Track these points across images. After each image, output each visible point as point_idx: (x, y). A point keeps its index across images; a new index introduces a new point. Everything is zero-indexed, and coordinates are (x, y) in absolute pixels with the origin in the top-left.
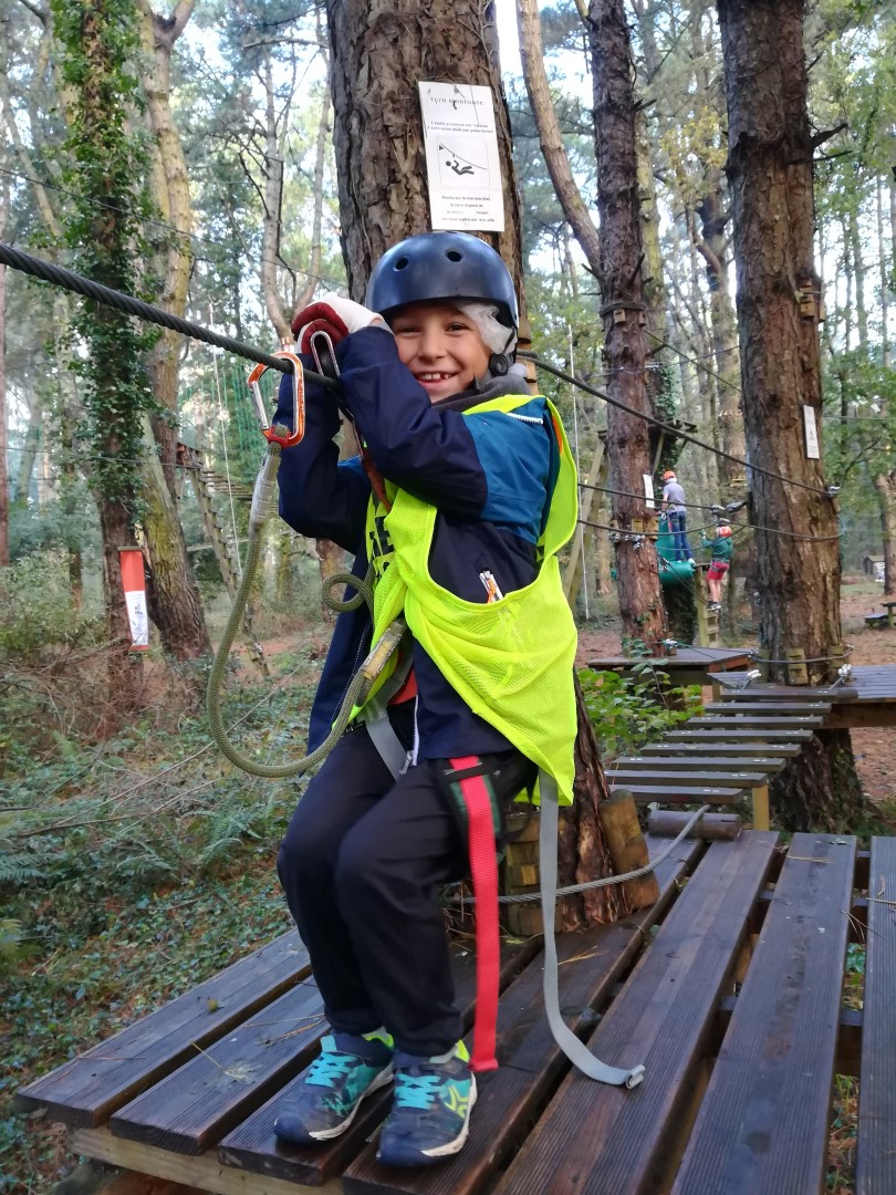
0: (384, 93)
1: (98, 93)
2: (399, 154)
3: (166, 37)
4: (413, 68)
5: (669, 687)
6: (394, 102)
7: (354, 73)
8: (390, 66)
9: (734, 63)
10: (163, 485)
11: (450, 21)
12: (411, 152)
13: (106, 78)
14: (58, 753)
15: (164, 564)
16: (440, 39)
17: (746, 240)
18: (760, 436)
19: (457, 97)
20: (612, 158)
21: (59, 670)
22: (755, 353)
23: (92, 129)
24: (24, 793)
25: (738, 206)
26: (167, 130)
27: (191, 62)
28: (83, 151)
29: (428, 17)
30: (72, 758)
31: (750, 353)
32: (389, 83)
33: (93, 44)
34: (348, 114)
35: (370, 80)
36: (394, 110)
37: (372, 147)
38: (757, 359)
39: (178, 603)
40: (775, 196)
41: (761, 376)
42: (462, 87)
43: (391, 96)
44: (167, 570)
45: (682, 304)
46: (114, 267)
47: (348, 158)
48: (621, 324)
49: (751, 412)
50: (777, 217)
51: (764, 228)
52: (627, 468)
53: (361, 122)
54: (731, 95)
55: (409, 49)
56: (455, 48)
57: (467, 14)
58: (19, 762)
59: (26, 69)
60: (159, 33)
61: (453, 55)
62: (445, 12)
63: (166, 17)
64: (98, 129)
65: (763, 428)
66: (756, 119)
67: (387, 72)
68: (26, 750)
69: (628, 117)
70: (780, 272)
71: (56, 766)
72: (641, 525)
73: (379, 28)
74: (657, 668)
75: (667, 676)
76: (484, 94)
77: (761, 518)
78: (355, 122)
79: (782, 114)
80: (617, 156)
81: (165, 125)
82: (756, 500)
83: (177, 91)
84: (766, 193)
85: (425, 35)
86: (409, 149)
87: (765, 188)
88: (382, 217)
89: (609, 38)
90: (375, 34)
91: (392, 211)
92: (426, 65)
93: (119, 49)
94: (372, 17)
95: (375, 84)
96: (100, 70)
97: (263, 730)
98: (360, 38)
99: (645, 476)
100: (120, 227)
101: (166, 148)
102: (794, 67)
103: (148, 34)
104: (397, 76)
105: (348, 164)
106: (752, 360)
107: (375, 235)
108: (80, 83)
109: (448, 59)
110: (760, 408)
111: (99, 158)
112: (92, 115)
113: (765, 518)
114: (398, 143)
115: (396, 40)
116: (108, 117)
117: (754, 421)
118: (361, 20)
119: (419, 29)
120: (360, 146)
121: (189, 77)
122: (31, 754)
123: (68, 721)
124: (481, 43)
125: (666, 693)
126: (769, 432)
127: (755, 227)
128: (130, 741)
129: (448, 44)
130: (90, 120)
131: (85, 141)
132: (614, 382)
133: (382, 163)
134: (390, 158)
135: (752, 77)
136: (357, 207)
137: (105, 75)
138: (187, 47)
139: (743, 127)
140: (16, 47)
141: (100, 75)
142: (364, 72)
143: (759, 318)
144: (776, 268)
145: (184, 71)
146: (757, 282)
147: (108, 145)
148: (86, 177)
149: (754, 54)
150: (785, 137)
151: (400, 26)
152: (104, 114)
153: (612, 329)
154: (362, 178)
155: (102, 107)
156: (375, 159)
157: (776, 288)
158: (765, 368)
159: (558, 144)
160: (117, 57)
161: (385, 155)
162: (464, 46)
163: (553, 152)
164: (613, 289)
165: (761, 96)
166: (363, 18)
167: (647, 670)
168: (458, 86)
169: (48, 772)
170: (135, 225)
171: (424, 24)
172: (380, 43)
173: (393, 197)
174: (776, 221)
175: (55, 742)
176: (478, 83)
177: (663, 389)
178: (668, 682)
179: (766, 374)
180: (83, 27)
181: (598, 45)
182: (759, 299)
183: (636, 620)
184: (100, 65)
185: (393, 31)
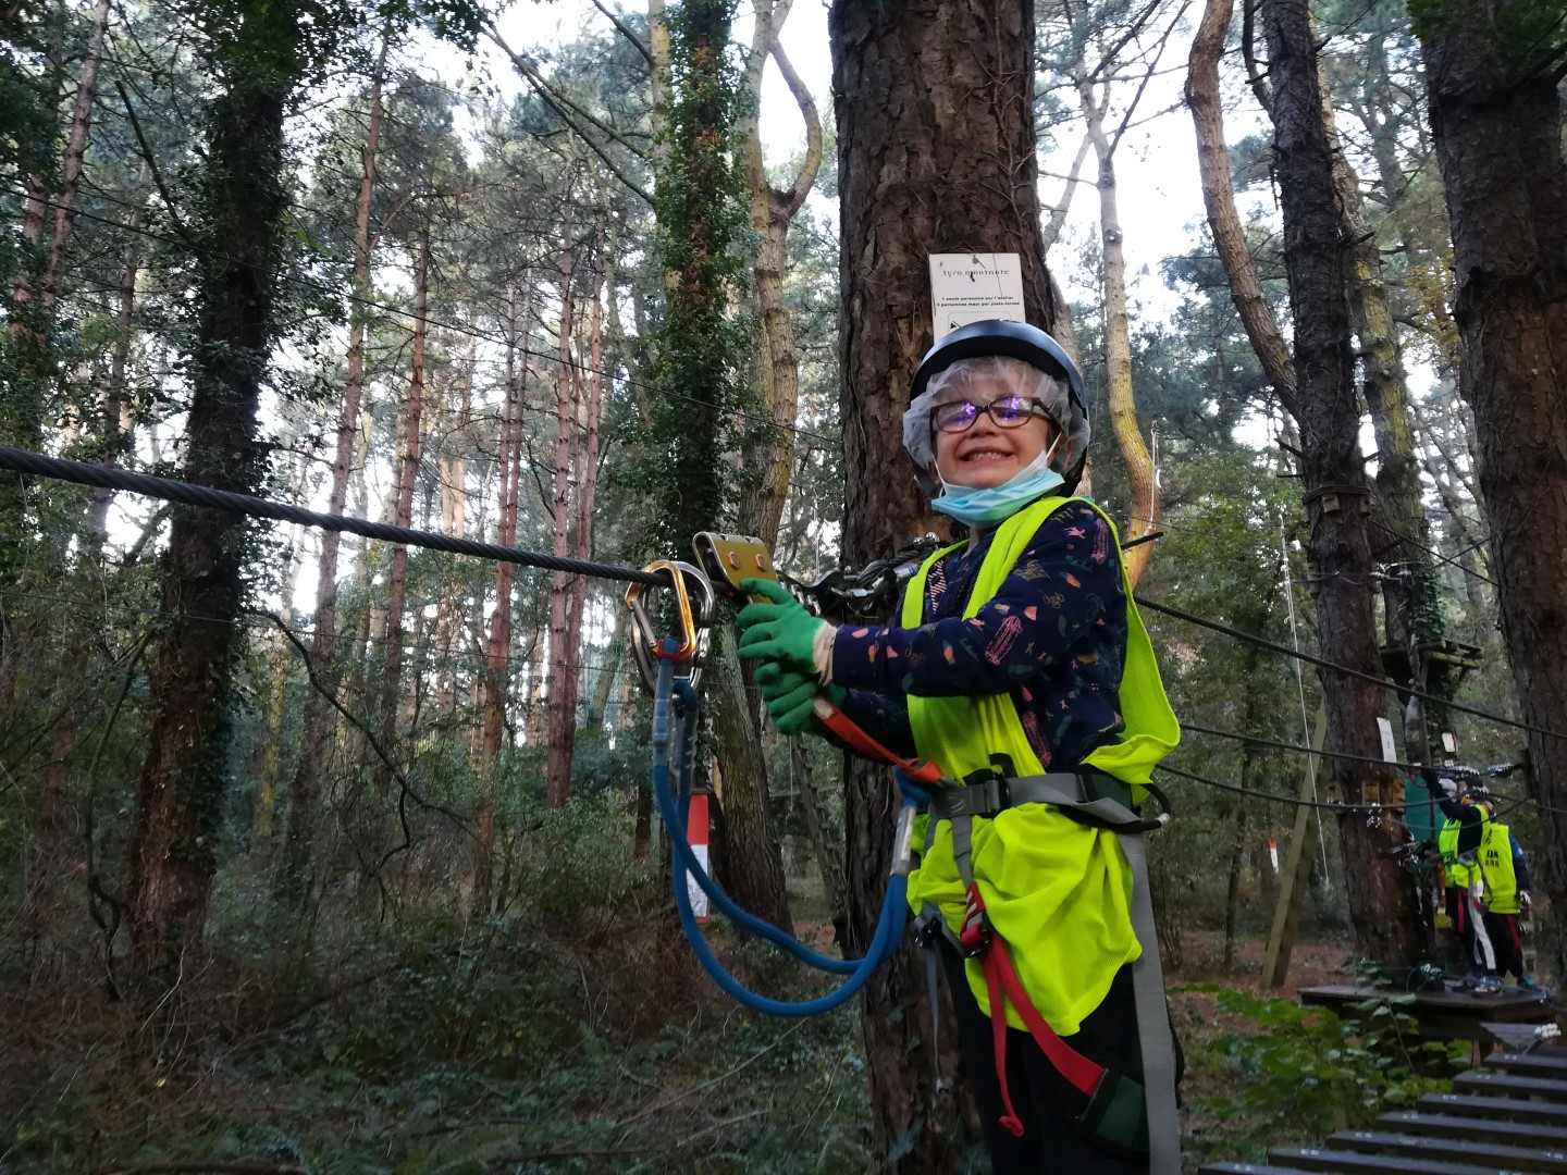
0: (889, 270)
1: (698, 277)
2: (903, 337)
3: (784, 212)
4: (924, 240)
5: (1418, 1040)
6: (899, 279)
7: (859, 252)
8: (898, 239)
9: (1457, 184)
10: (745, 714)
11: (971, 186)
12: (918, 332)
13: (708, 261)
14: (582, 1051)
15: (740, 812)
16: (958, 206)
17: (1490, 402)
18: (1531, 667)
19: (977, 268)
20: (1313, 307)
21: (598, 941)
22: (1514, 552)
23: (689, 315)
24: (532, 1101)
25: (1476, 359)
26: (777, 310)
27: (815, 235)
28: (679, 339)
29: (944, 183)
30: (597, 1060)
31: (1507, 551)
32: (896, 258)
33: (697, 227)
34: (851, 295)
35: (876, 256)
36: (899, 288)
37: (873, 328)
38: (1519, 561)
39: (753, 863)
40: (1529, 343)
41: (1528, 584)
42: (984, 258)
43: (897, 272)
44: (742, 821)
45: (1460, 484)
46: (701, 463)
47: (849, 344)
48: (1333, 513)
49: (1516, 634)
50: (1535, 371)
51: (1515, 386)
52: (1352, 708)
53: (863, 304)
54: (1457, 222)
55: (920, 221)
56: (977, 213)
57: (993, 176)
58: (535, 1059)
59: (639, 255)
60: (775, 208)
61: (974, 222)
62: (966, 177)
63: (785, 190)
64: (696, 315)
65: (1536, 657)
66: (1492, 250)
67: (894, 247)
68: (546, 1043)
69: (1334, 256)
70: (1545, 444)
71: (577, 1069)
72: (1376, 789)
73: (887, 202)
74: (1397, 1008)
75: (1414, 1022)
76: (1011, 262)
77: (1544, 788)
78: (857, 303)
79: (1534, 242)
80: (1319, 304)
81: (775, 305)
82: (1534, 762)
83: (799, 266)
84: (1516, 342)
85: (940, 202)
86: (915, 330)
87: (1514, 335)
88: (880, 408)
89: (1303, 166)
90: (884, 206)
91: (891, 400)
92: (940, 235)
93: (725, 230)
94: (881, 189)
95: (881, 261)
96: (703, 252)
97: (839, 1048)
98: (867, 213)
99: (1379, 720)
100: (712, 419)
101: (775, 329)
102: (1550, 181)
103: (761, 210)
104: (906, 249)
105: (849, 350)
106: (1511, 561)
107: (870, 428)
108: (680, 268)
109: (968, 227)
110: (1528, 629)
111: (694, 345)
112: (691, 300)
113: (1551, 789)
114: (902, 324)
115: (906, 212)
116: (708, 302)
117: (1521, 648)
118: (869, 193)
119: (933, 198)
120: (861, 330)
121: (813, 252)
122: (552, 1049)
123: (600, 1010)
124: (1010, 206)
125: (1414, 1049)
126: (1546, 664)
127: (1501, 386)
128: (673, 1044)
129: (968, 210)
130: (688, 307)
131: (681, 328)
132: (1325, 590)
133: (883, 348)
134: (893, 340)
135: (1484, 199)
136: (854, 398)
137: (707, 258)
138: (813, 219)
139: (1476, 260)
140: (630, 235)
141: (702, 258)
142: (869, 250)
143: (1516, 504)
144: (1539, 438)
145: (806, 246)
146: (1512, 457)
147: (705, 331)
148: (680, 366)
149: (1485, 171)
150: (1537, 268)
151: (912, 196)
152: (703, 298)
153: (1320, 520)
154: (861, 366)
155: (702, 292)
156: (877, 342)
157: (1541, 463)
158: (1532, 573)
159: (1256, 292)
160: (721, 238)
161: (886, 338)
162: (988, 211)
163: (1250, 302)
164: (1320, 469)
165: (1499, 222)
166: (871, 192)
167: (1381, 1011)
168: (978, 256)
169: (566, 1076)
170: (729, 416)
171: (940, 192)
172: (889, 216)
173: (894, 384)
174: (1535, 377)
175: (579, 1038)
176: (1004, 250)
177: (1423, 598)
178: (1415, 1032)
179: (1534, 581)
180: (688, 210)
181: (1289, 176)
182: (1515, 480)
183: (1375, 932)
184: (702, 247)
185: (903, 202)
